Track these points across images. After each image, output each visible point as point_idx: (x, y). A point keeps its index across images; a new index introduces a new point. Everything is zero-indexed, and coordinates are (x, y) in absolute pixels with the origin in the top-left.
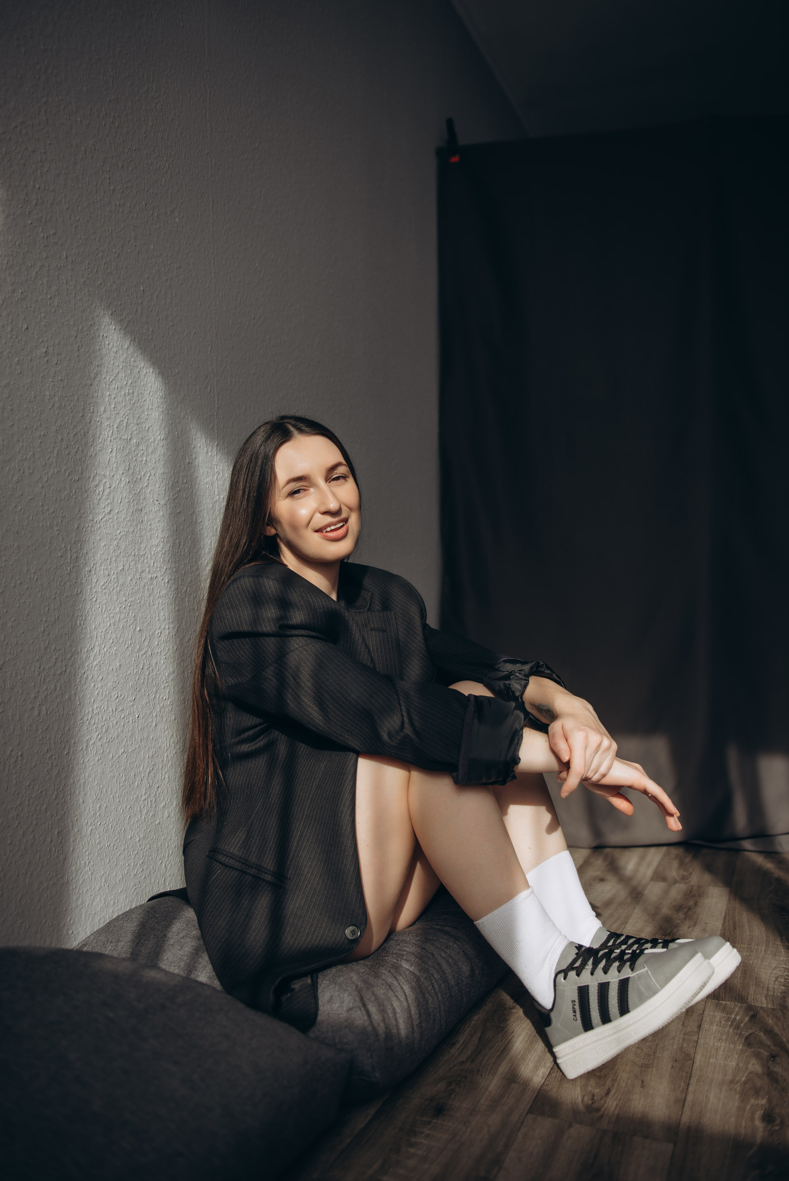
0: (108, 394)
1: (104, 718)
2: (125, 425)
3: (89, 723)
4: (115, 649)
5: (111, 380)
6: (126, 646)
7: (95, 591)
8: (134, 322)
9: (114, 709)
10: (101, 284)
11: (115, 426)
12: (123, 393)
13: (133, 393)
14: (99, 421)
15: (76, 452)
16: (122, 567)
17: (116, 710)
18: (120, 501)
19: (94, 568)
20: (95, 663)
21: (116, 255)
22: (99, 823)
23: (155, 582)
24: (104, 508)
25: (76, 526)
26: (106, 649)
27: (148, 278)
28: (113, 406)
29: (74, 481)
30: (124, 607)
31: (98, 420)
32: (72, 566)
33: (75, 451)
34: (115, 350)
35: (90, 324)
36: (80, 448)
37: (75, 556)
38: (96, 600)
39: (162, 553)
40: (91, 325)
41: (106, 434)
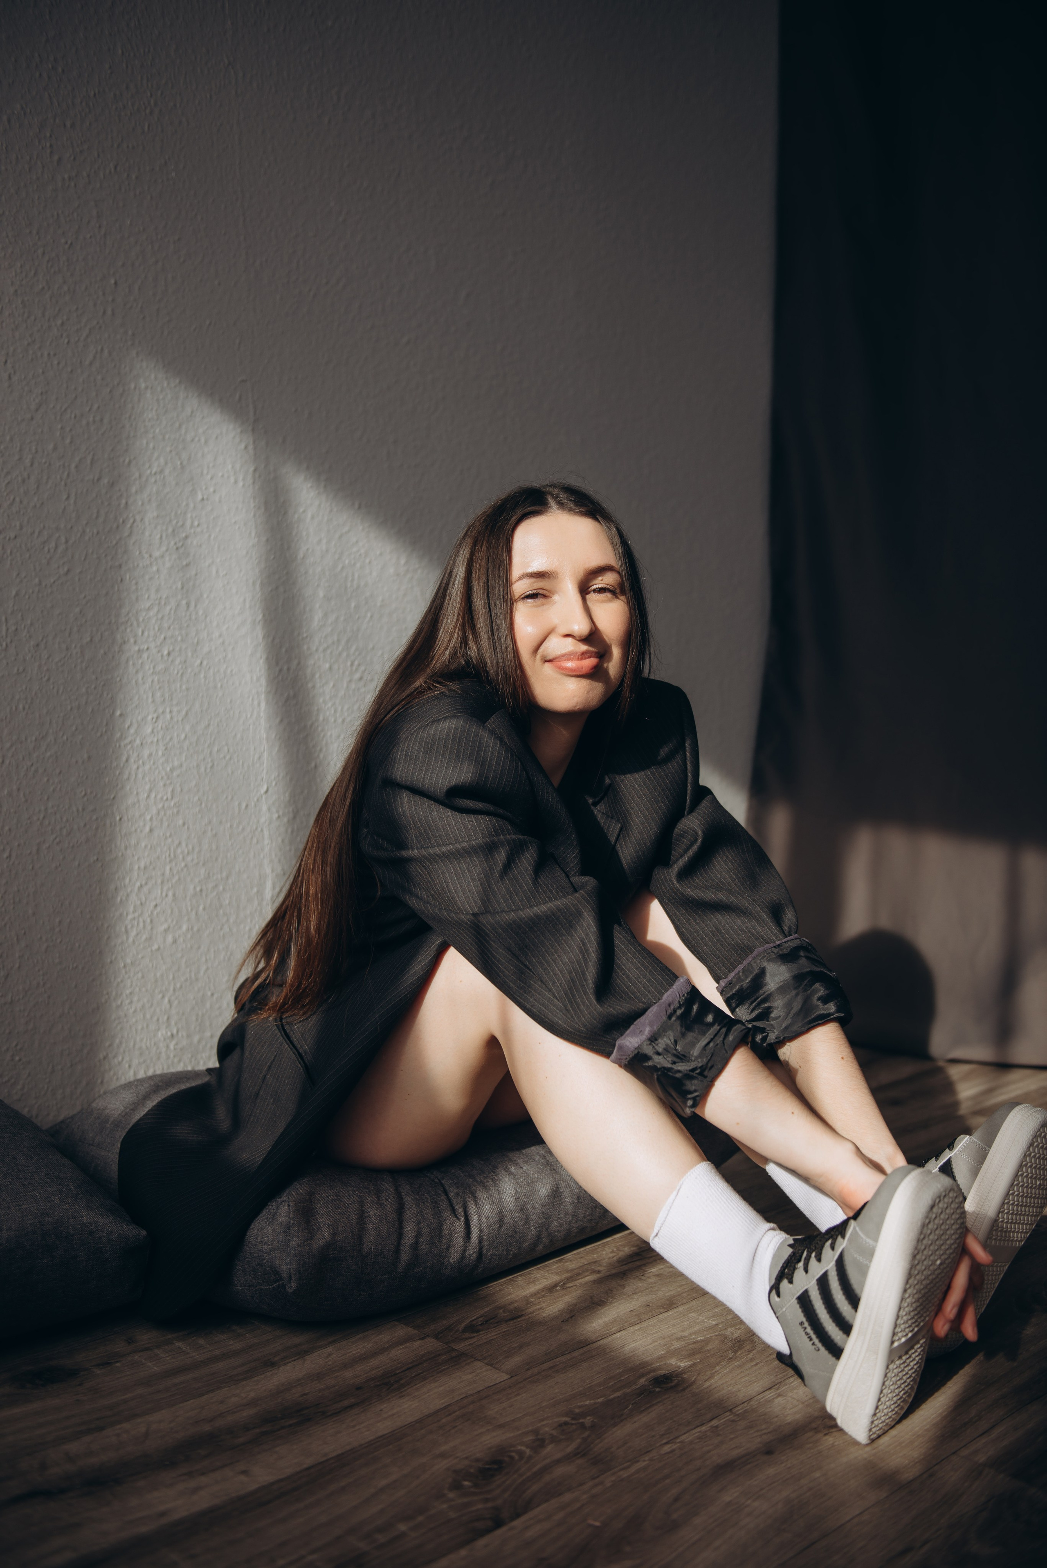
0: (59, 426)
1: (65, 819)
2: (89, 462)
3: (41, 824)
4: (80, 737)
5: (63, 409)
6: (99, 734)
7: (45, 668)
8: (100, 327)
9: (80, 809)
10: (43, 288)
11: (73, 465)
12: (84, 422)
13: (102, 420)
14: (45, 463)
15: (12, 504)
16: (89, 639)
17: (83, 809)
18: (83, 559)
19: (44, 641)
20: (48, 754)
21: (67, 246)
22: (59, 941)
23: (145, 655)
24: (59, 567)
25: (14, 593)
26: (65, 738)
27: (123, 265)
28: (68, 441)
29: (9, 539)
30: (93, 687)
31: (44, 461)
32: (9, 640)
33: (9, 502)
34: (69, 369)
35: (26, 343)
36: (18, 500)
37: (14, 628)
38: (48, 680)
39: (157, 619)
40: (29, 344)
41: (58, 477)
